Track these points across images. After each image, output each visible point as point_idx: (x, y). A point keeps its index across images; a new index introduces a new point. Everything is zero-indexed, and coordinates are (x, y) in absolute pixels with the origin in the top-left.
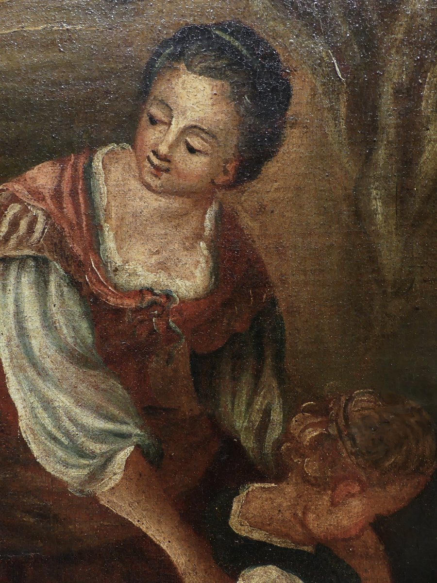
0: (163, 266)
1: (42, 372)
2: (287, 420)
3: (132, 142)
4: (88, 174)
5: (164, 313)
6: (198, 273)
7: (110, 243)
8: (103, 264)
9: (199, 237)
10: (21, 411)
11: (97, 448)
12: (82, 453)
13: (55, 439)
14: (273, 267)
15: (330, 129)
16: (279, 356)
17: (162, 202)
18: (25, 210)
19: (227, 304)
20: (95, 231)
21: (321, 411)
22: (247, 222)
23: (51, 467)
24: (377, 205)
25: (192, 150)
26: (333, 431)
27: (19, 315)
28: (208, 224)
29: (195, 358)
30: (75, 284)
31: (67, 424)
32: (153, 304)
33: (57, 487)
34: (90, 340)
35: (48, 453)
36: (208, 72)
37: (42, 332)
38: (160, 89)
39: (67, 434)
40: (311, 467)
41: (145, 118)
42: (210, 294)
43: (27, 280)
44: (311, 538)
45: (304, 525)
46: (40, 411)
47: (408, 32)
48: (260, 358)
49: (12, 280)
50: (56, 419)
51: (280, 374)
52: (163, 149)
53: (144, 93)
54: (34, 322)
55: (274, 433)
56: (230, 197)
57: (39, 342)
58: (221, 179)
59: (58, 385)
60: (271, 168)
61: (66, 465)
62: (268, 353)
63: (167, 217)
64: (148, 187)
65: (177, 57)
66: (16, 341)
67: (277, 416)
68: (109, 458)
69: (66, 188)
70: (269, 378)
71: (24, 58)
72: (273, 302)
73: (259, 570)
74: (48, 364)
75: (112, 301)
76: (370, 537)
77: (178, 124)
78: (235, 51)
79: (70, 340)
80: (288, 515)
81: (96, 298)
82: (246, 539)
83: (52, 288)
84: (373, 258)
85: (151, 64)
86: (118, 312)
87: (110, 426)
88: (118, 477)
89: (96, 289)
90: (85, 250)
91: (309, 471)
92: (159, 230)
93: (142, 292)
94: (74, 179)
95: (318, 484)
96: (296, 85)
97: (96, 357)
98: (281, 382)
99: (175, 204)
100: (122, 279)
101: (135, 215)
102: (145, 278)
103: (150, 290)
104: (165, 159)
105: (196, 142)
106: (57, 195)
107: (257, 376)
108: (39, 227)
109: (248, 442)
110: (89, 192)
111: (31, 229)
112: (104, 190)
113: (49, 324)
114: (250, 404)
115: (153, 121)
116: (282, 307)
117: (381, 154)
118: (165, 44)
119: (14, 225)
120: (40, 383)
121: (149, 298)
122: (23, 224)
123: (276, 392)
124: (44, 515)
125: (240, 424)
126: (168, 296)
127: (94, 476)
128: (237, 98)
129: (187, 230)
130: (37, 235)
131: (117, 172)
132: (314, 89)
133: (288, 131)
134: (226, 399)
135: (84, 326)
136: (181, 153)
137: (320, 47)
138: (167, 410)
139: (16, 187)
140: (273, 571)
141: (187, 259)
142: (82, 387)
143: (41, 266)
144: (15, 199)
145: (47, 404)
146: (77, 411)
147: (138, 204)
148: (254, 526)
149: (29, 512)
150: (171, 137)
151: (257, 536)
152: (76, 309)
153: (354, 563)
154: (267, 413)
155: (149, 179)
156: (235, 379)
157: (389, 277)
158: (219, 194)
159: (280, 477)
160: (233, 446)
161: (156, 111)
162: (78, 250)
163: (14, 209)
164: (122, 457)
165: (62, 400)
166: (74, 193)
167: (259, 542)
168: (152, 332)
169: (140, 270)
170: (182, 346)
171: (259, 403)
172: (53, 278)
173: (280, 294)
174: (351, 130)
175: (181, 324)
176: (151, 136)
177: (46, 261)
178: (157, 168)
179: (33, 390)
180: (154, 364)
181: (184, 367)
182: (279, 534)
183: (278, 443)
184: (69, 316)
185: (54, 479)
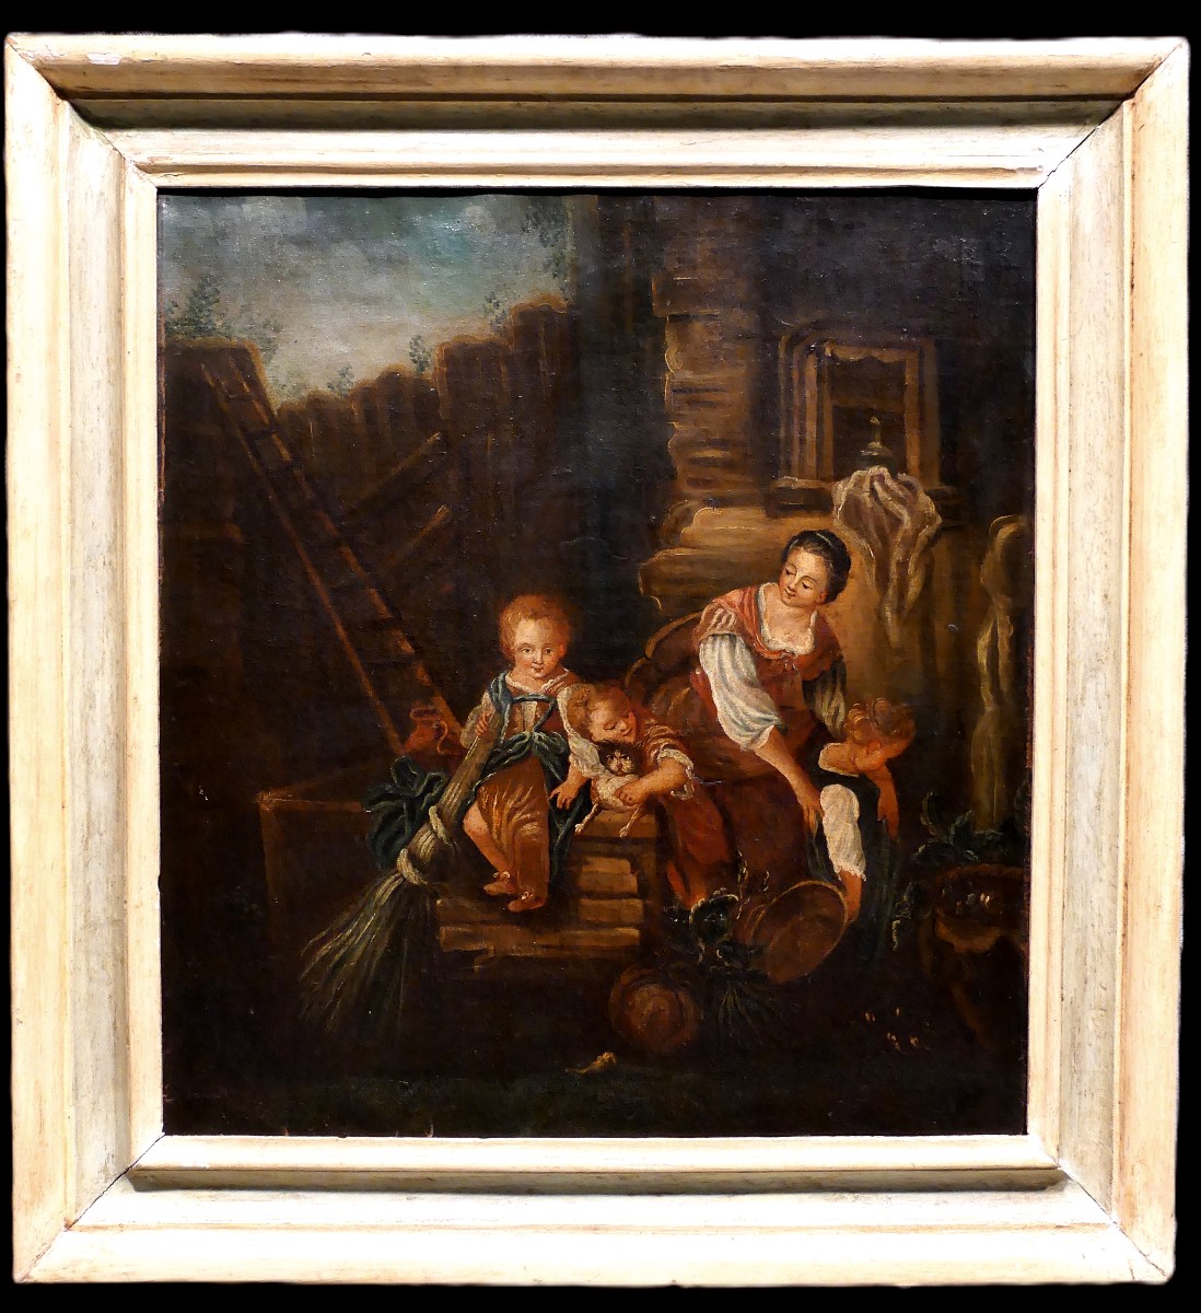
0: (790, 640)
1: (730, 690)
2: (847, 712)
3: (778, 582)
4: (757, 596)
5: (791, 661)
6: (807, 643)
7: (766, 628)
8: (762, 638)
9: (808, 626)
10: (719, 709)
11: (756, 726)
12: (748, 730)
13: (735, 722)
14: (842, 642)
15: (868, 579)
16: (843, 683)
17: (792, 610)
18: (725, 612)
19: (820, 657)
20: (759, 622)
21: (862, 708)
22: (831, 621)
23: (733, 736)
24: (889, 614)
25: (805, 587)
26: (868, 717)
27: (720, 662)
28: (812, 621)
29: (804, 682)
30: (749, 648)
31: (741, 714)
32: (786, 657)
33: (734, 746)
34: (755, 674)
35: (731, 729)
36: (814, 552)
37: (732, 670)
38: (791, 559)
39: (742, 720)
40: (857, 735)
41: (784, 572)
42: (813, 652)
43: (725, 646)
44: (857, 771)
45: (854, 763)
46: (728, 708)
47: (902, 538)
48: (835, 682)
49: (717, 645)
50: (737, 713)
51: (844, 690)
52: (792, 586)
53: (784, 558)
54: (727, 665)
55: (841, 719)
56: (822, 609)
57: (730, 675)
58: (818, 600)
59: (738, 696)
60: (841, 596)
61: (740, 735)
62: (838, 681)
63: (791, 616)
64: (785, 603)
65: (800, 544)
66: (718, 674)
67: (842, 710)
68: (761, 732)
69: (746, 603)
70: (839, 693)
71: (730, 541)
72: (841, 657)
73: (832, 787)
74: (733, 685)
75: (766, 656)
76: (885, 769)
77: (799, 575)
78: (827, 544)
79: (745, 674)
80: (846, 760)
81: (759, 654)
82: (826, 771)
83: (737, 649)
84: (886, 637)
85: (788, 547)
86: (769, 661)
87: (763, 716)
88: (765, 741)
89: (759, 650)
90: (754, 632)
91: (856, 737)
92: (790, 623)
93: (780, 652)
94: (750, 598)
95: (860, 744)
96: (853, 559)
97: (757, 682)
98: (844, 695)
99: (797, 611)
100: (771, 645)
101: (778, 616)
102: (782, 645)
103: (784, 651)
104: (793, 590)
105: (807, 584)
106: (742, 605)
107: (833, 691)
108: (732, 621)
109: (828, 723)
110: (757, 604)
111: (728, 622)
112: (764, 603)
113: (735, 667)
114: (830, 704)
115: (788, 573)
116: (844, 660)
117: (890, 592)
118: (794, 538)
119: (720, 619)
120: (729, 695)
121: (784, 654)
122: (724, 619)
123: (842, 699)
124: (729, 761)
125: (824, 714)
126: (793, 654)
127: (753, 741)
128: (827, 565)
129: (803, 623)
130: (731, 624)
131: (771, 595)
132: (861, 562)
133: (849, 580)
134: (818, 702)
135: (752, 667)
136: (800, 589)
137: (864, 543)
138: (791, 707)
139: (720, 600)
140: (838, 787)
141: (802, 636)
142: (750, 697)
143: (732, 638)
144: (720, 607)
145: (732, 705)
146: (747, 708)
147: (779, 611)
148: (832, 765)
149: (720, 759)
150: (796, 581)
151: (831, 770)
152: (749, 659)
153: (877, 782)
154: (837, 709)
155: (786, 600)
156: (823, 693)
157: (893, 646)
158: (817, 607)
159: (842, 740)
160: (822, 725)
161: (789, 569)
162: (750, 631)
163: (719, 612)
164: (768, 731)
165: (740, 703)
166: (750, 605)
167: (832, 773)
168: (785, 670)
169: (780, 641)
170: (798, 678)
171: (834, 704)
172: (738, 645)
173: (844, 653)
174: (877, 579)
175: (799, 666)
176: (787, 580)
177: (735, 636)
178: (789, 595)
179: (726, 699)
180: (786, 686)
181: (799, 686)
182: (844, 769)
183: (842, 724)
184: (745, 662)
185: (734, 742)
